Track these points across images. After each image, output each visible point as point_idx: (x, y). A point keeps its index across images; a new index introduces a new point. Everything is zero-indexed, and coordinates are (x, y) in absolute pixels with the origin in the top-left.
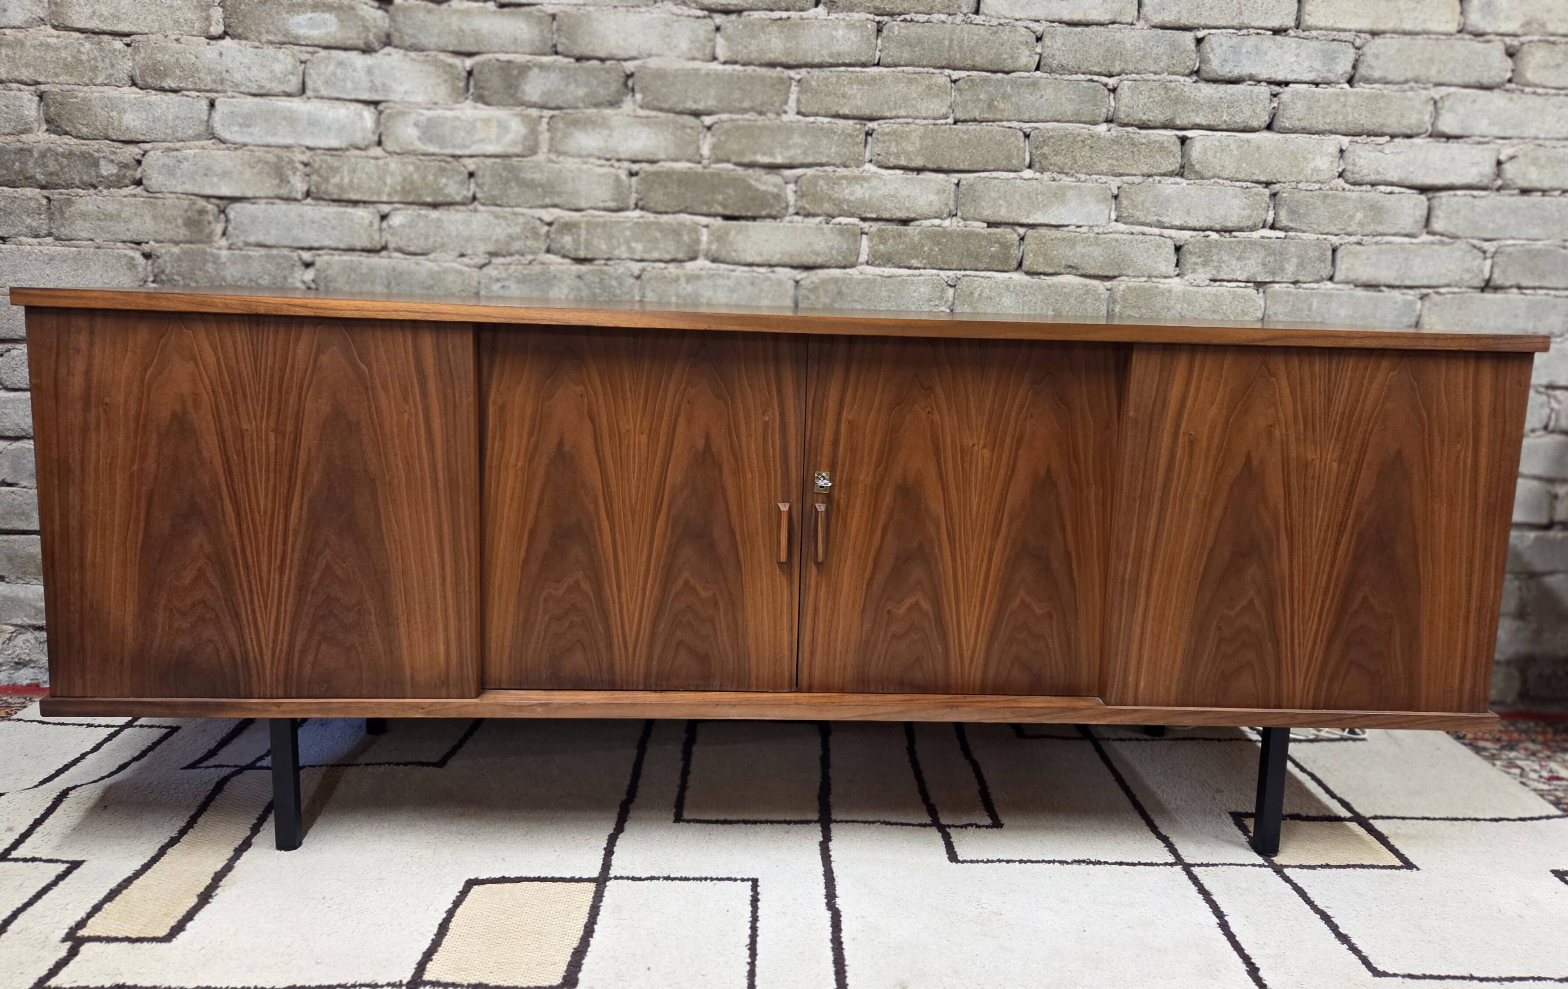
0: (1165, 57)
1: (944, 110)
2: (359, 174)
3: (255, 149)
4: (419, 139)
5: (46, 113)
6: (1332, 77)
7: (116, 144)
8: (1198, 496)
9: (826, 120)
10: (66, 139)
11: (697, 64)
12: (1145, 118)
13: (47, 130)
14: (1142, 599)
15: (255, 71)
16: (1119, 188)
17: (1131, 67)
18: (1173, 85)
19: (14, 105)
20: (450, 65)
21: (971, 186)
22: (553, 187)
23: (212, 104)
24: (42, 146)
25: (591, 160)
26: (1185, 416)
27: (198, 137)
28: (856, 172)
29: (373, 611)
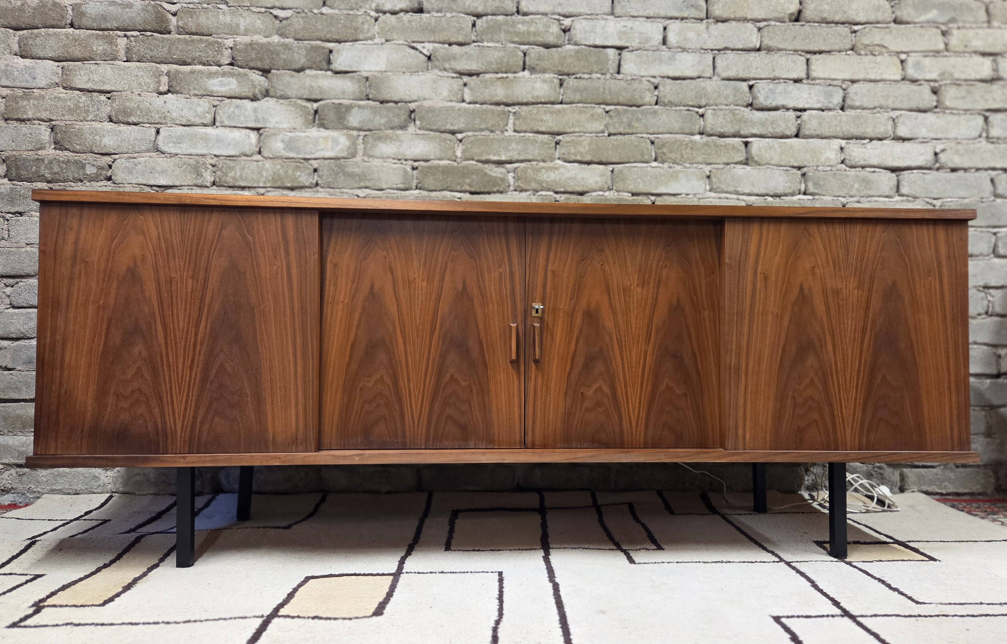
0: (731, 96)
1: (602, 128)
2: (246, 170)
3: (183, 156)
4: (284, 149)
5: (55, 138)
6: (831, 106)
7: (97, 156)
8: (772, 312)
9: (531, 135)
10: (66, 153)
11: (453, 104)
12: (722, 130)
13: (54, 148)
14: (743, 378)
15: (185, 111)
16: (710, 171)
17: (711, 102)
18: (737, 112)
19: (35, 133)
20: (304, 107)
21: (620, 171)
22: (365, 176)
23: (158, 132)
24: (51, 157)
25: (389, 160)
26: (760, 263)
27: (148, 151)
28: (550, 164)
29: (249, 394)
